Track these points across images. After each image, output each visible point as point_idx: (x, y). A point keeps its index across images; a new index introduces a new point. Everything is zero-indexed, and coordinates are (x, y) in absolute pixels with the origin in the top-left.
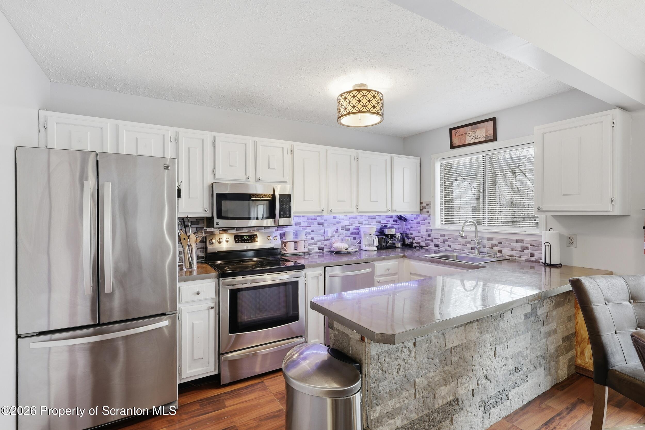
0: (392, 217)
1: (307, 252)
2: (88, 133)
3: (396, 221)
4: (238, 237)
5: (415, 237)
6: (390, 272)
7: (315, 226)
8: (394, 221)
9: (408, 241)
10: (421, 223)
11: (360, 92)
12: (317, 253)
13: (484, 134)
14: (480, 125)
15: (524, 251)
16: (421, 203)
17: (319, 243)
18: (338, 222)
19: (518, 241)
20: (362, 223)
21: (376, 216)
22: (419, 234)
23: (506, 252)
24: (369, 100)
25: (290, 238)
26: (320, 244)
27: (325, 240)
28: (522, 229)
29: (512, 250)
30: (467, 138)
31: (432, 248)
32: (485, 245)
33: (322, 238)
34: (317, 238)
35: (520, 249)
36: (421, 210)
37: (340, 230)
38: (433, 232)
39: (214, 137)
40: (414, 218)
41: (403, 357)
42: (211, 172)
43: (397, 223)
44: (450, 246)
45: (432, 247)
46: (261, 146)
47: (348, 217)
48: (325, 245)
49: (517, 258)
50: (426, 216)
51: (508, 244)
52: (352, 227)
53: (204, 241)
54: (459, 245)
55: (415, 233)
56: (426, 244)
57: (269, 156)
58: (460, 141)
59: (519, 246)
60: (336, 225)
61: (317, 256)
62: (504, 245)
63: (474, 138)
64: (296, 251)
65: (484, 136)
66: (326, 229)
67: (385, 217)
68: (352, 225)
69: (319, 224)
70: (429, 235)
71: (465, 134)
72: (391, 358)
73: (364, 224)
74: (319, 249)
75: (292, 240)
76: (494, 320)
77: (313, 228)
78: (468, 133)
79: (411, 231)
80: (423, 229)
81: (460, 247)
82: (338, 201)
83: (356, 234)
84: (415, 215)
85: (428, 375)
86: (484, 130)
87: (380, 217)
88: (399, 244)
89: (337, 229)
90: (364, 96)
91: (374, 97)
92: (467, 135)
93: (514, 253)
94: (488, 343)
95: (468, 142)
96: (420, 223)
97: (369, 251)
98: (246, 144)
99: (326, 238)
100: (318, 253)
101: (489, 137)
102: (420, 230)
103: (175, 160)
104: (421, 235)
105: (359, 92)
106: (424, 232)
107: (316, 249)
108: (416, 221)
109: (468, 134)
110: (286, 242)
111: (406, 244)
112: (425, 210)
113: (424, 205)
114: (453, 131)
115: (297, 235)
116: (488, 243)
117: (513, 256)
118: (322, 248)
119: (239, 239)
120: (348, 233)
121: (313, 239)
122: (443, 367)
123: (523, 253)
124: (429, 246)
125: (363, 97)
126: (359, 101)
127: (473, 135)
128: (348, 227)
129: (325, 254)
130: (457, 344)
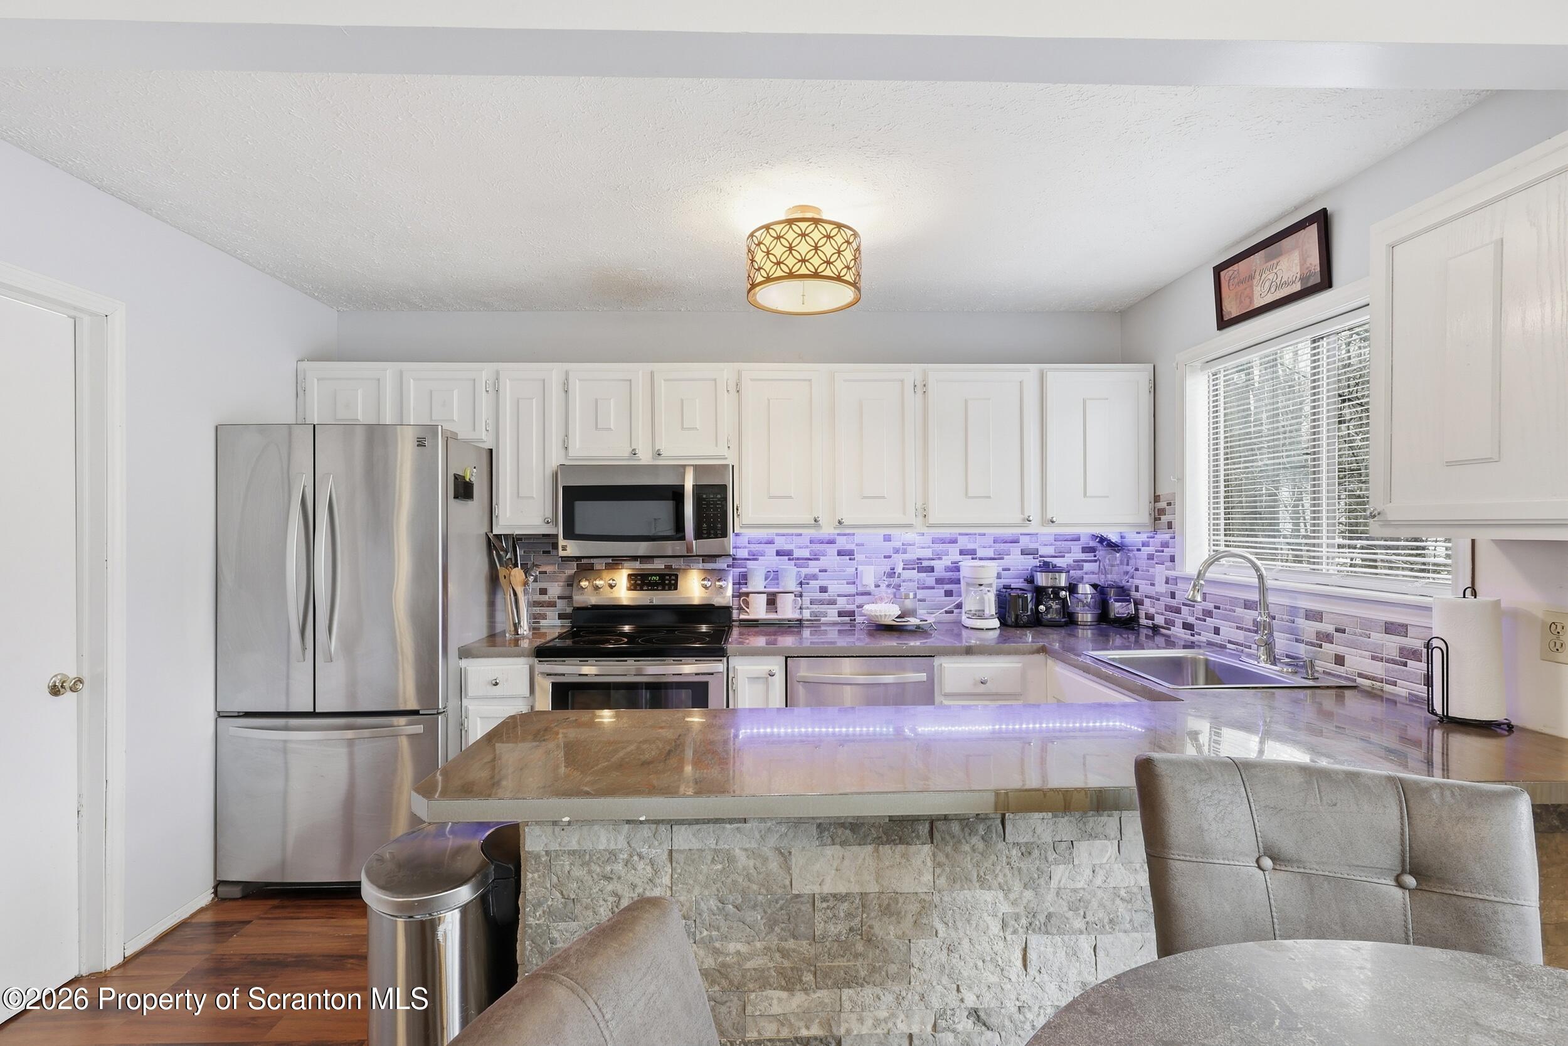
0: (1078, 539)
1: (807, 620)
2: (359, 391)
3: (1092, 550)
4: (636, 577)
5: (1145, 599)
6: (990, 687)
7: (830, 559)
8: (1086, 550)
9: (1118, 609)
10: (1157, 556)
11: (793, 226)
12: (835, 624)
13: (1298, 271)
14: (1286, 242)
15: (1405, 665)
16: (1157, 499)
17: (841, 601)
18: (897, 551)
19: (1391, 628)
20: (972, 553)
21: (1021, 537)
22: (1151, 591)
23: (1358, 662)
24: (816, 244)
25: (757, 583)
26: (843, 604)
27: (857, 594)
28: (1410, 585)
29: (1373, 658)
30: (1257, 290)
31: (1179, 635)
32: (1300, 633)
33: (852, 589)
34: (835, 588)
35: (1394, 654)
36: (1155, 519)
37: (899, 570)
38: (1180, 585)
39: (567, 373)
40: (1142, 542)
41: (632, 878)
42: (560, 444)
43: (1095, 556)
44: (1217, 631)
45: (1177, 631)
46: (665, 380)
47: (927, 540)
48: (858, 607)
49: (1388, 688)
50: (1167, 536)
51: (1361, 636)
52: (939, 565)
53: (570, 582)
54: (1238, 628)
55: (1145, 588)
56: (1167, 621)
57: (682, 401)
58: (1241, 302)
59: (1391, 644)
60: (890, 557)
61: (836, 632)
62: (1350, 637)
63: (1273, 289)
64: (772, 616)
65: (1298, 276)
66: (860, 568)
67: (1052, 538)
68: (940, 559)
69: (840, 553)
70: (1173, 595)
71: (1251, 278)
72: (590, 872)
73: (978, 555)
74: (841, 614)
75: (763, 589)
76: (1022, 854)
77: (824, 562)
78: (1257, 273)
79: (1137, 582)
80: (1160, 572)
81: (1239, 636)
82: (865, 498)
83: (951, 582)
84: (1145, 532)
85: (717, 945)
86: (1296, 256)
87: (1034, 538)
88: (1086, 616)
89: (894, 569)
90: (803, 235)
91: (829, 237)
92: (1255, 282)
93: (1378, 669)
94: (989, 919)
95: (1259, 302)
96: (1153, 559)
97: (972, 628)
98: (630, 380)
99: (860, 589)
100: (839, 623)
101: (1312, 278)
102: (1153, 576)
103: (438, 428)
104: (1156, 592)
105: (791, 227)
106: (1161, 588)
107: (832, 615)
108: (1146, 551)
109: (1257, 277)
110: (747, 594)
111: (1112, 616)
112: (1165, 519)
113: (1162, 504)
114: (1222, 274)
115: (778, 579)
116: (1309, 628)
117: (1373, 679)
118: (851, 614)
119: (640, 581)
120: (930, 579)
121: (823, 590)
122: (781, 939)
123: (1403, 671)
124: (1172, 628)
125: (800, 237)
126: (791, 249)
127: (1270, 277)
128: (925, 563)
129: (858, 627)
130: (842, 889)
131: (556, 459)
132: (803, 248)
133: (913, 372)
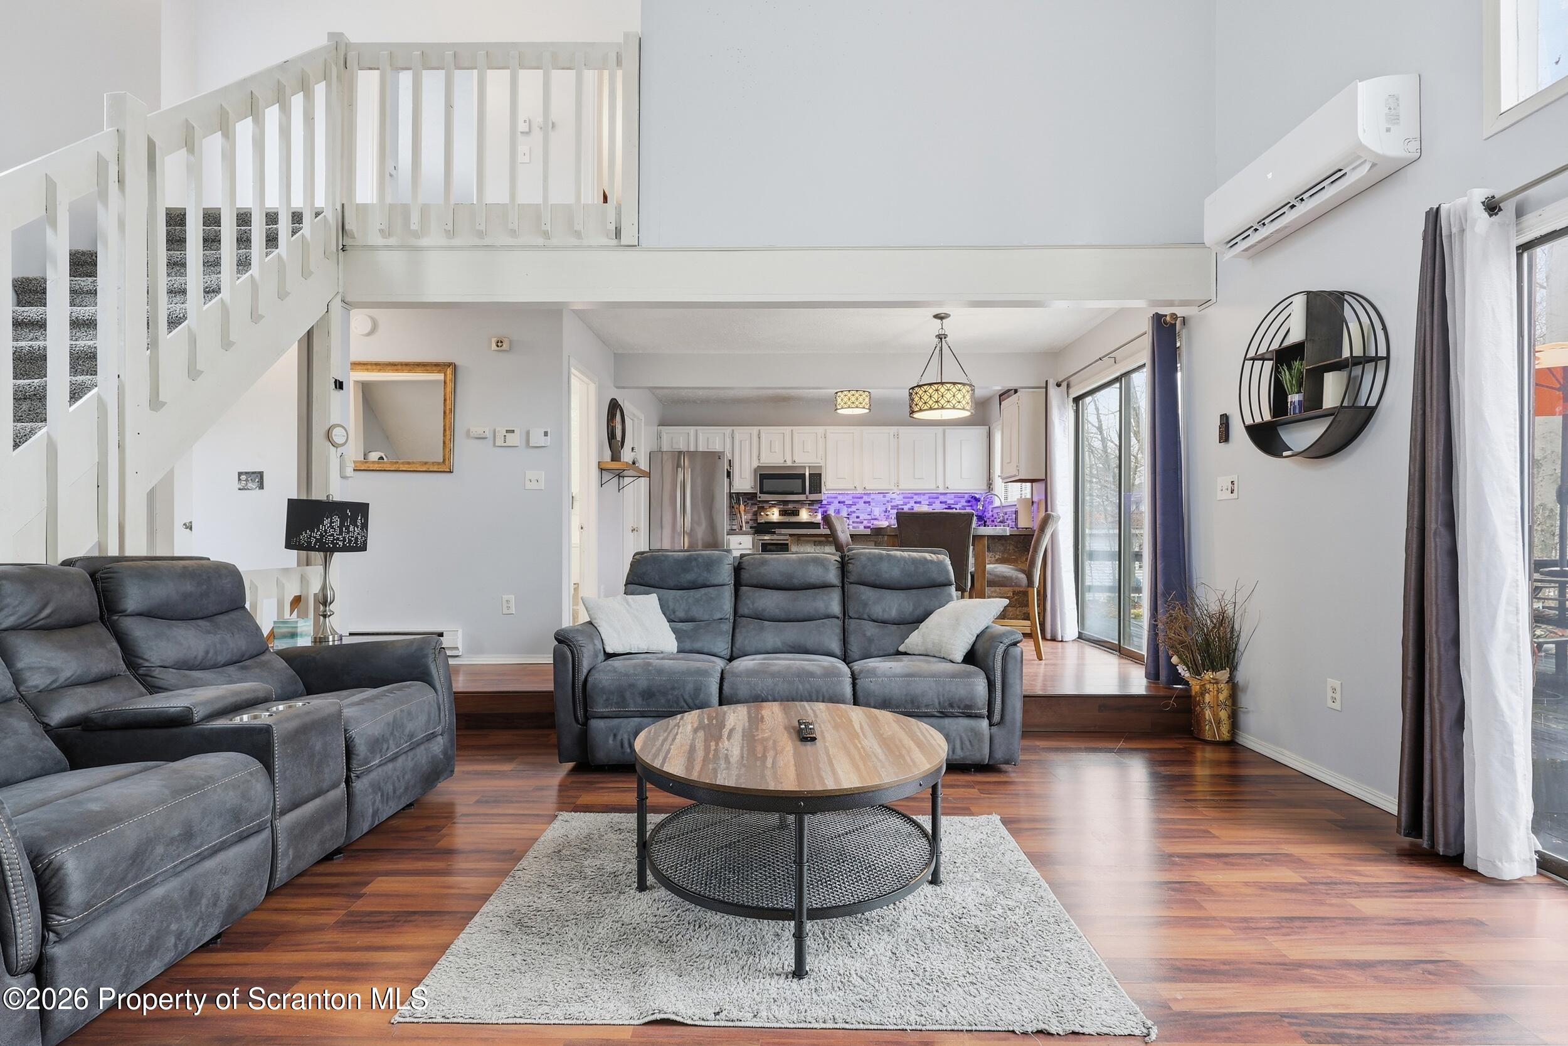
4: (784, 510)
7: (861, 505)
16: (988, 478)
17: (865, 522)
18: (888, 502)
21: (940, 496)
33: (869, 517)
37: (891, 509)
39: (759, 431)
40: (984, 497)
42: (757, 458)
43: (969, 504)
46: (797, 433)
47: (899, 496)
48: (872, 524)
52: (906, 508)
53: (755, 514)
57: (804, 441)
60: (885, 504)
66: (873, 508)
68: (906, 505)
69: (865, 503)
73: (922, 504)
77: (857, 506)
82: (874, 477)
89: (887, 509)
98: (784, 433)
99: (873, 517)
107: (861, 528)
113: (990, 480)
118: (869, 527)
119: (783, 513)
128: (900, 507)
131: (755, 464)
132: (853, 399)
133: (893, 429)
